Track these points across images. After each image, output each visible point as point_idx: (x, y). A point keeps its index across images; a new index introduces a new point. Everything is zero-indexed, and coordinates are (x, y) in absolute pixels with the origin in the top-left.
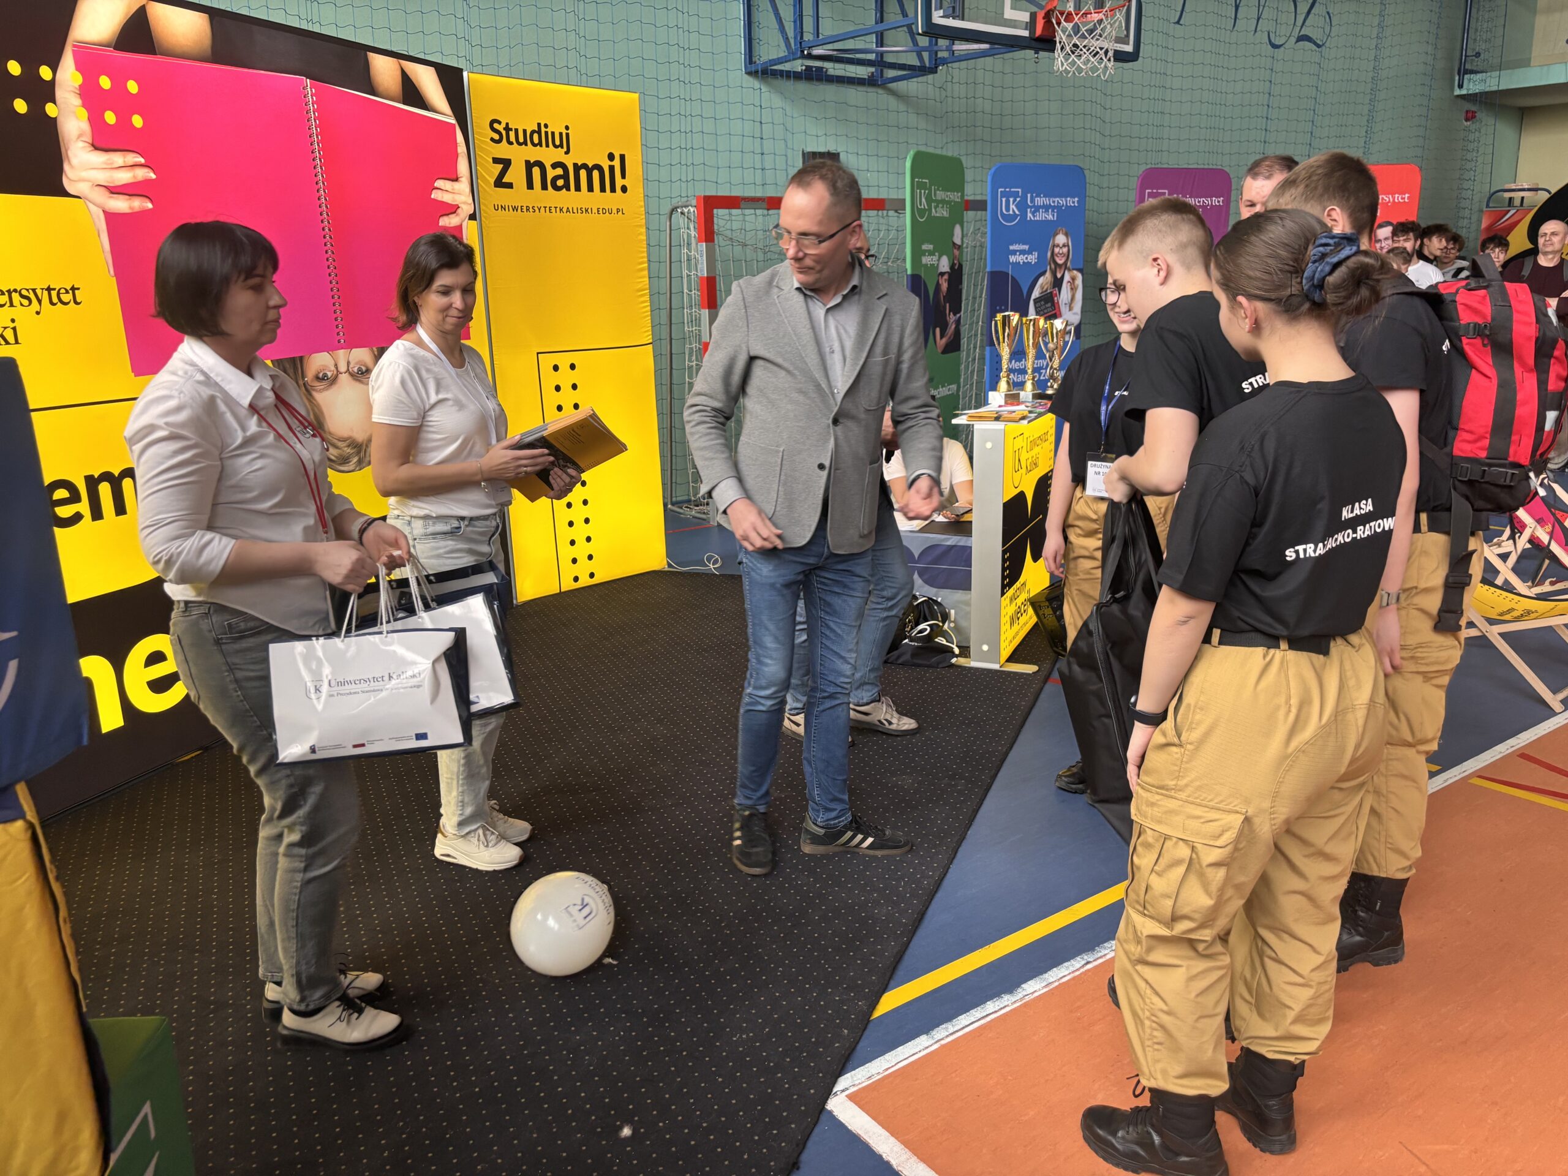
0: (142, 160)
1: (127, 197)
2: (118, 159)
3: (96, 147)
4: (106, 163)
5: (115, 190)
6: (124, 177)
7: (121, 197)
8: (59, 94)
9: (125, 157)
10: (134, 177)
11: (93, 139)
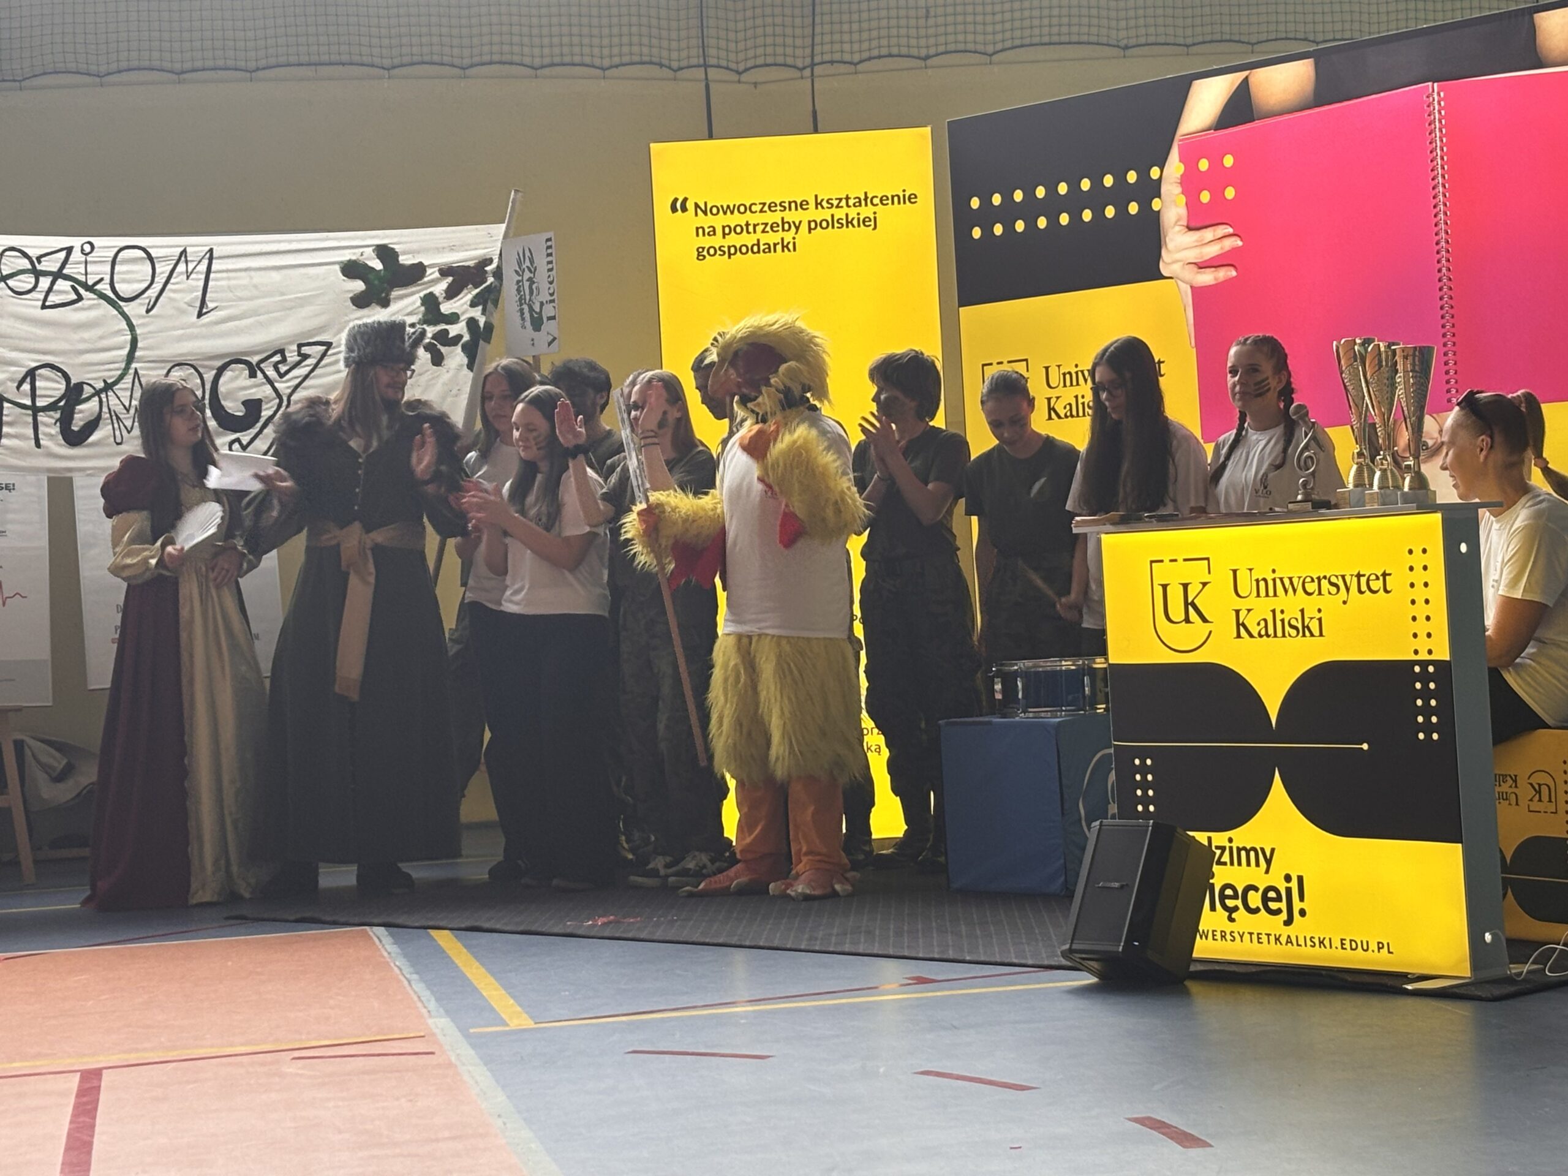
0: (1230, 230)
1: (1213, 269)
2: (1208, 234)
3: (1190, 228)
4: (1197, 241)
5: (1202, 266)
6: (1213, 250)
7: (1208, 270)
8: (1164, 189)
9: (1214, 231)
10: (1222, 248)
11: (1188, 221)
